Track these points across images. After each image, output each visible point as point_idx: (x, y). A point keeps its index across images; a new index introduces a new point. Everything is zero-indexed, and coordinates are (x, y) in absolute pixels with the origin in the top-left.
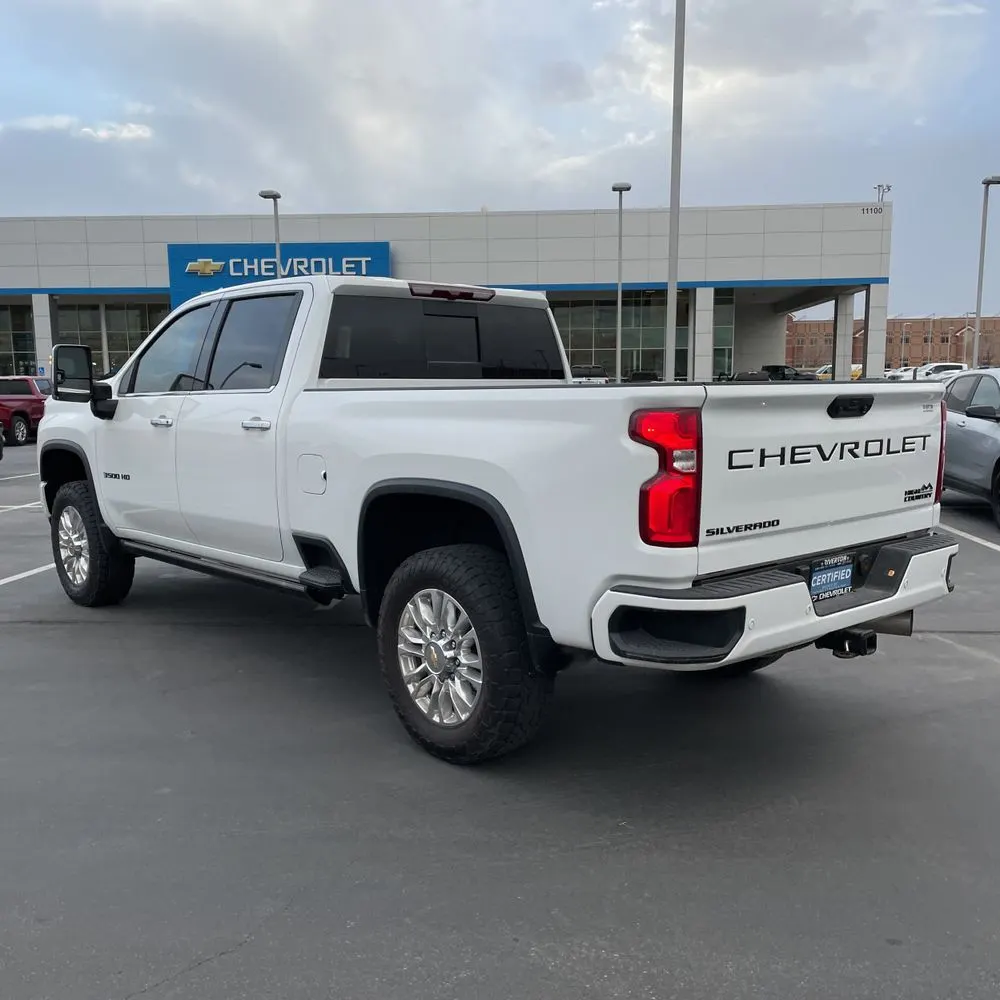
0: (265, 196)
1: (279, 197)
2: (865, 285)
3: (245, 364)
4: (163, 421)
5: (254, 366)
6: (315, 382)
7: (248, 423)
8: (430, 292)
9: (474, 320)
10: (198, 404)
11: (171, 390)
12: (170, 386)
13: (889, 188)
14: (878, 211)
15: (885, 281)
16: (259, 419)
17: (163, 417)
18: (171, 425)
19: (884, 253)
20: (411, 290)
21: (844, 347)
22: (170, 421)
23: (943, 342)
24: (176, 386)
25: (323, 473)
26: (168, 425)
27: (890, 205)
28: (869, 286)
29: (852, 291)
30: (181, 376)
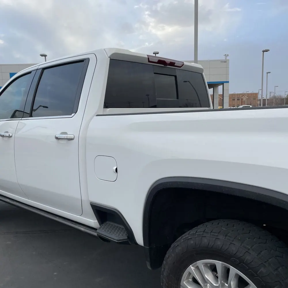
0: (42, 55)
1: (47, 56)
2: (222, 83)
3: (41, 106)
4: (7, 134)
5: (44, 107)
6: (102, 111)
7: (58, 136)
8: (156, 61)
9: (174, 78)
10: (25, 124)
11: (11, 118)
12: (10, 116)
13: (228, 55)
14: (225, 62)
15: (228, 82)
16: (65, 133)
17: (7, 132)
18: (11, 137)
19: (227, 74)
20: (148, 58)
21: (216, 101)
22: (11, 134)
23: (238, 100)
24: (13, 116)
25: (115, 168)
26: (10, 137)
27: (228, 60)
28: (223, 84)
29: (218, 85)
30: (16, 111)
